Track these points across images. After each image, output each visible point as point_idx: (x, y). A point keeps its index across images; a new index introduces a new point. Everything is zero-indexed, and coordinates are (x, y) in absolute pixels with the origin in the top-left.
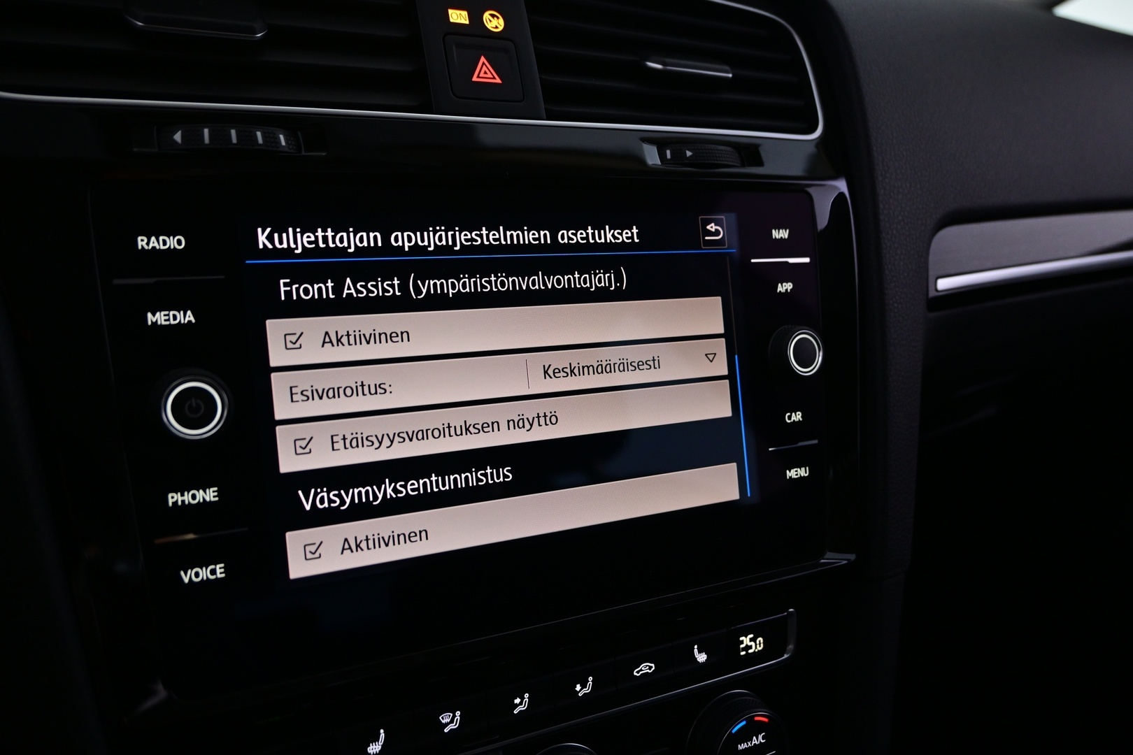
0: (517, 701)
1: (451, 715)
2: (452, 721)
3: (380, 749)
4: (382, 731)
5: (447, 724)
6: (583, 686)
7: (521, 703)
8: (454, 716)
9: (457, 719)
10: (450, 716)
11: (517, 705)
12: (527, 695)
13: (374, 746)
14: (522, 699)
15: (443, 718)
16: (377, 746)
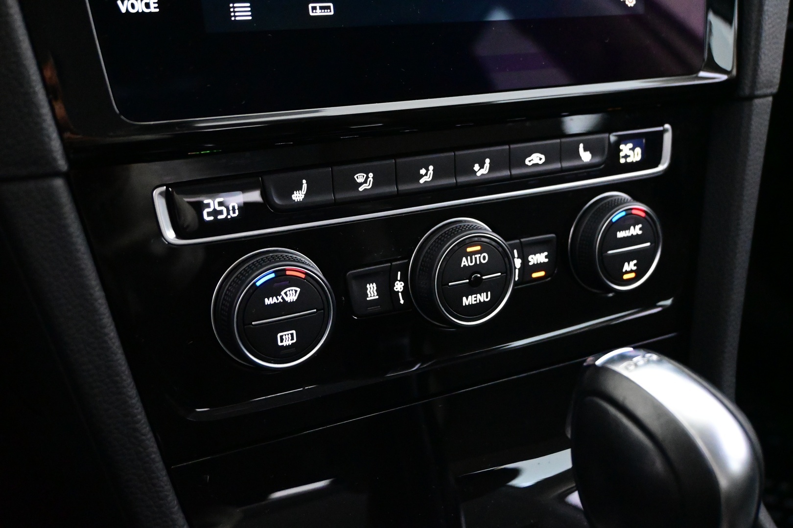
0: (423, 171)
1: (365, 175)
2: (365, 182)
3: (303, 197)
4: (304, 181)
5: (361, 184)
6: (482, 167)
7: (426, 174)
8: (367, 177)
9: (370, 181)
10: (363, 176)
11: (422, 176)
12: (431, 168)
13: (298, 195)
14: (428, 170)
15: (357, 177)
16: (301, 195)
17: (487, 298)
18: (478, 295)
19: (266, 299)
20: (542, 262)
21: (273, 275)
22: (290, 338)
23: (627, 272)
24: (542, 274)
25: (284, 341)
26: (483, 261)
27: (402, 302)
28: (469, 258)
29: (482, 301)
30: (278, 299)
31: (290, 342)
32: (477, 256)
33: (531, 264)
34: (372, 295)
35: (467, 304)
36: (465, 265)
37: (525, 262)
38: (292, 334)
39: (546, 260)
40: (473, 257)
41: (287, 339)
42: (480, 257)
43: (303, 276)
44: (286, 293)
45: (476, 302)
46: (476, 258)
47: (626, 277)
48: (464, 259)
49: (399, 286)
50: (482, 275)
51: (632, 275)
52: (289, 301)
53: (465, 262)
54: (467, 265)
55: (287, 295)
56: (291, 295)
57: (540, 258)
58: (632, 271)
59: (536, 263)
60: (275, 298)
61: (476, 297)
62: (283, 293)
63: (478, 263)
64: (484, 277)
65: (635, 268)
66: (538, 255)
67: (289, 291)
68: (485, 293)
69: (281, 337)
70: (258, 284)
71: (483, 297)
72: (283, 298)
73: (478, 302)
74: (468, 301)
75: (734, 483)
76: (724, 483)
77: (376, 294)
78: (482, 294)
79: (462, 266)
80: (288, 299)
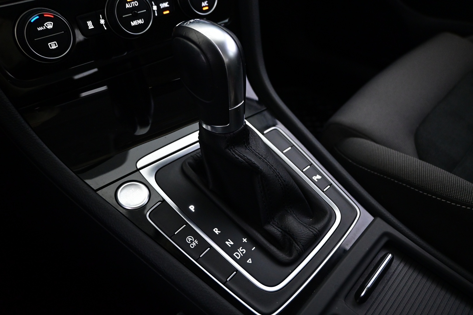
17: (142, 21)
18: (138, 21)
19: (38, 28)
20: (167, 6)
21: (38, 17)
22: (55, 45)
23: (204, 7)
24: (167, 12)
25: (52, 47)
26: (136, 5)
27: (106, 29)
28: (129, 4)
29: (140, 23)
30: (43, 28)
31: (55, 47)
32: (133, 3)
33: (162, 8)
34: (91, 26)
35: (134, 25)
36: (128, 7)
37: (159, 7)
38: (55, 43)
39: (168, 6)
40: (131, 3)
41: (53, 45)
42: (134, 3)
43: (53, 17)
44: (46, 25)
45: (137, 24)
46: (132, 4)
47: (204, 9)
48: (127, 4)
49: (102, 22)
50: (137, 12)
51: (207, 8)
52: (49, 28)
53: (127, 6)
54: (129, 7)
55: (47, 26)
56: (50, 25)
57: (165, 5)
58: (206, 6)
59: (164, 7)
60: (42, 27)
61: (137, 22)
62: (45, 25)
63: (134, 6)
64: (138, 12)
65: (207, 5)
66: (164, 4)
67: (48, 24)
68: (141, 20)
69: (50, 45)
70: (32, 21)
71: (140, 22)
72: (46, 27)
73: (139, 24)
74: (134, 23)
75: (231, 60)
76: (226, 60)
77: (92, 26)
78: (140, 20)
79: (127, 8)
80: (48, 27)
